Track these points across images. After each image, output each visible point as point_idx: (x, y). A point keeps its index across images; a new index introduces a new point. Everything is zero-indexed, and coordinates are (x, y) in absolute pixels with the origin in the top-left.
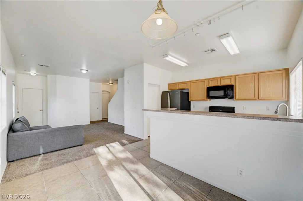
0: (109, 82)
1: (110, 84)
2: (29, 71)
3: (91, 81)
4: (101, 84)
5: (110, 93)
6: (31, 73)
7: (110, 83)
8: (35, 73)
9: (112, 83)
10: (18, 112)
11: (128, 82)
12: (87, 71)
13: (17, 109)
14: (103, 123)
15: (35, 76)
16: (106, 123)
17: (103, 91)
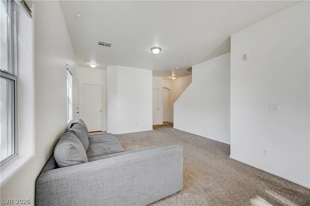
0: (171, 75)
1: (173, 78)
2: (89, 61)
3: (156, 73)
4: (162, 78)
5: (169, 90)
6: (91, 64)
7: (173, 76)
8: (95, 65)
9: (176, 76)
10: (78, 113)
11: (245, 57)
12: (160, 49)
13: (77, 109)
14: (168, 129)
15: (95, 68)
16: (171, 129)
17: (163, 87)
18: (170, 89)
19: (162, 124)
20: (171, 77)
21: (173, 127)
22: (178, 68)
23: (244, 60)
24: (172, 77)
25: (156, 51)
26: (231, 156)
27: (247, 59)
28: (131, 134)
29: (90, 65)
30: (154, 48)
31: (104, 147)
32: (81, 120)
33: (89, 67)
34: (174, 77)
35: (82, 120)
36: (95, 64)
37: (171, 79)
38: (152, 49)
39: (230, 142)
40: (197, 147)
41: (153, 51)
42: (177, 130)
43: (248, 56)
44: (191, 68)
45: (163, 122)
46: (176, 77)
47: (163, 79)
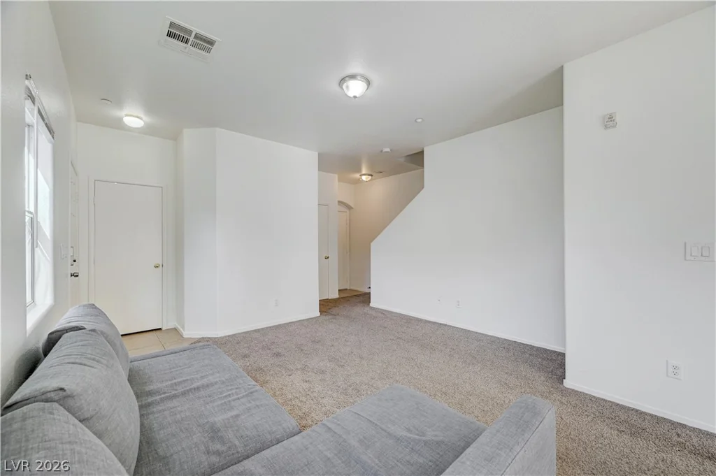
0: (359, 170)
1: (364, 178)
2: (119, 103)
4: (336, 176)
5: (349, 207)
6: (127, 115)
7: (364, 172)
8: (141, 119)
9: (370, 173)
10: (75, 275)
11: (609, 123)
12: (368, 82)
13: (70, 261)
14: (358, 310)
15: (140, 130)
16: (366, 309)
17: (339, 202)
18: (352, 206)
19: (336, 296)
20: (357, 176)
21: (371, 305)
22: (388, 150)
23: (606, 127)
24: (361, 175)
25: (355, 88)
26: (568, 383)
27: (614, 126)
28: (262, 331)
29: (121, 120)
30: (353, 77)
31: (211, 420)
32: (93, 306)
33: (118, 125)
34: (367, 176)
35: (96, 308)
36: (142, 115)
37: (359, 181)
38: (343, 80)
39: (564, 345)
40: (465, 362)
41: (347, 87)
42: (383, 312)
43: (618, 118)
44: (422, 153)
45: (339, 290)
46: (372, 175)
47: (339, 181)
